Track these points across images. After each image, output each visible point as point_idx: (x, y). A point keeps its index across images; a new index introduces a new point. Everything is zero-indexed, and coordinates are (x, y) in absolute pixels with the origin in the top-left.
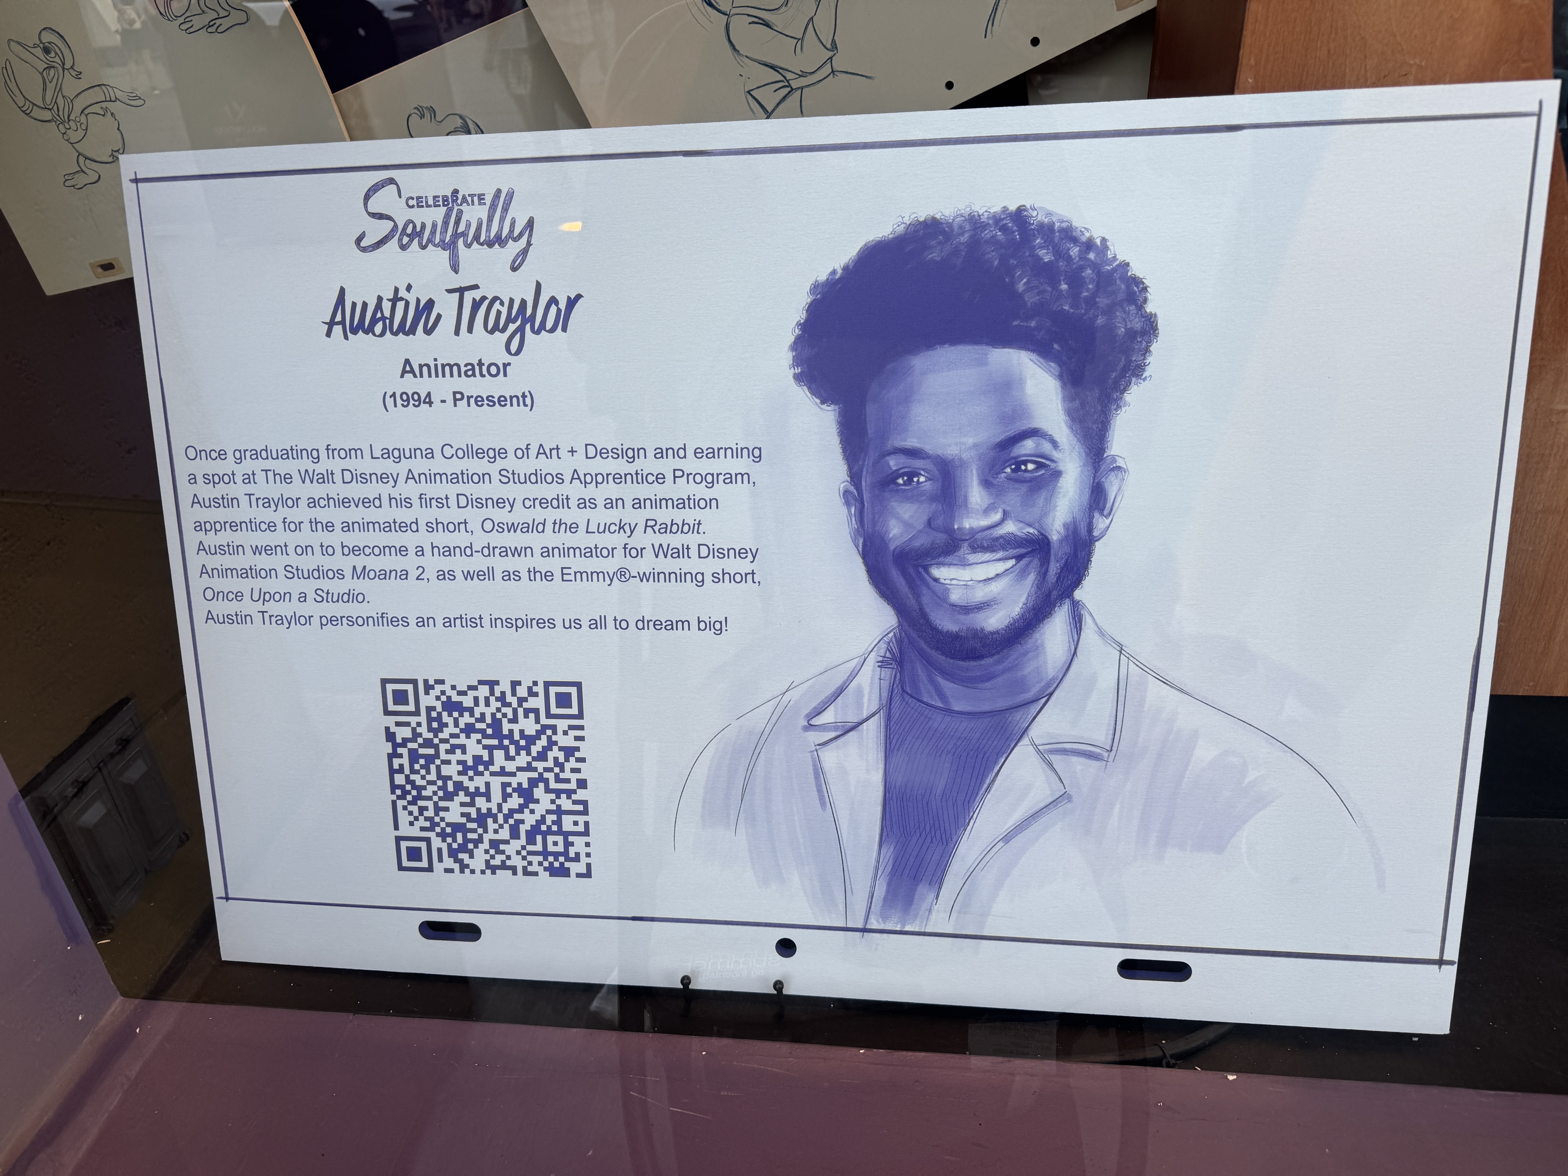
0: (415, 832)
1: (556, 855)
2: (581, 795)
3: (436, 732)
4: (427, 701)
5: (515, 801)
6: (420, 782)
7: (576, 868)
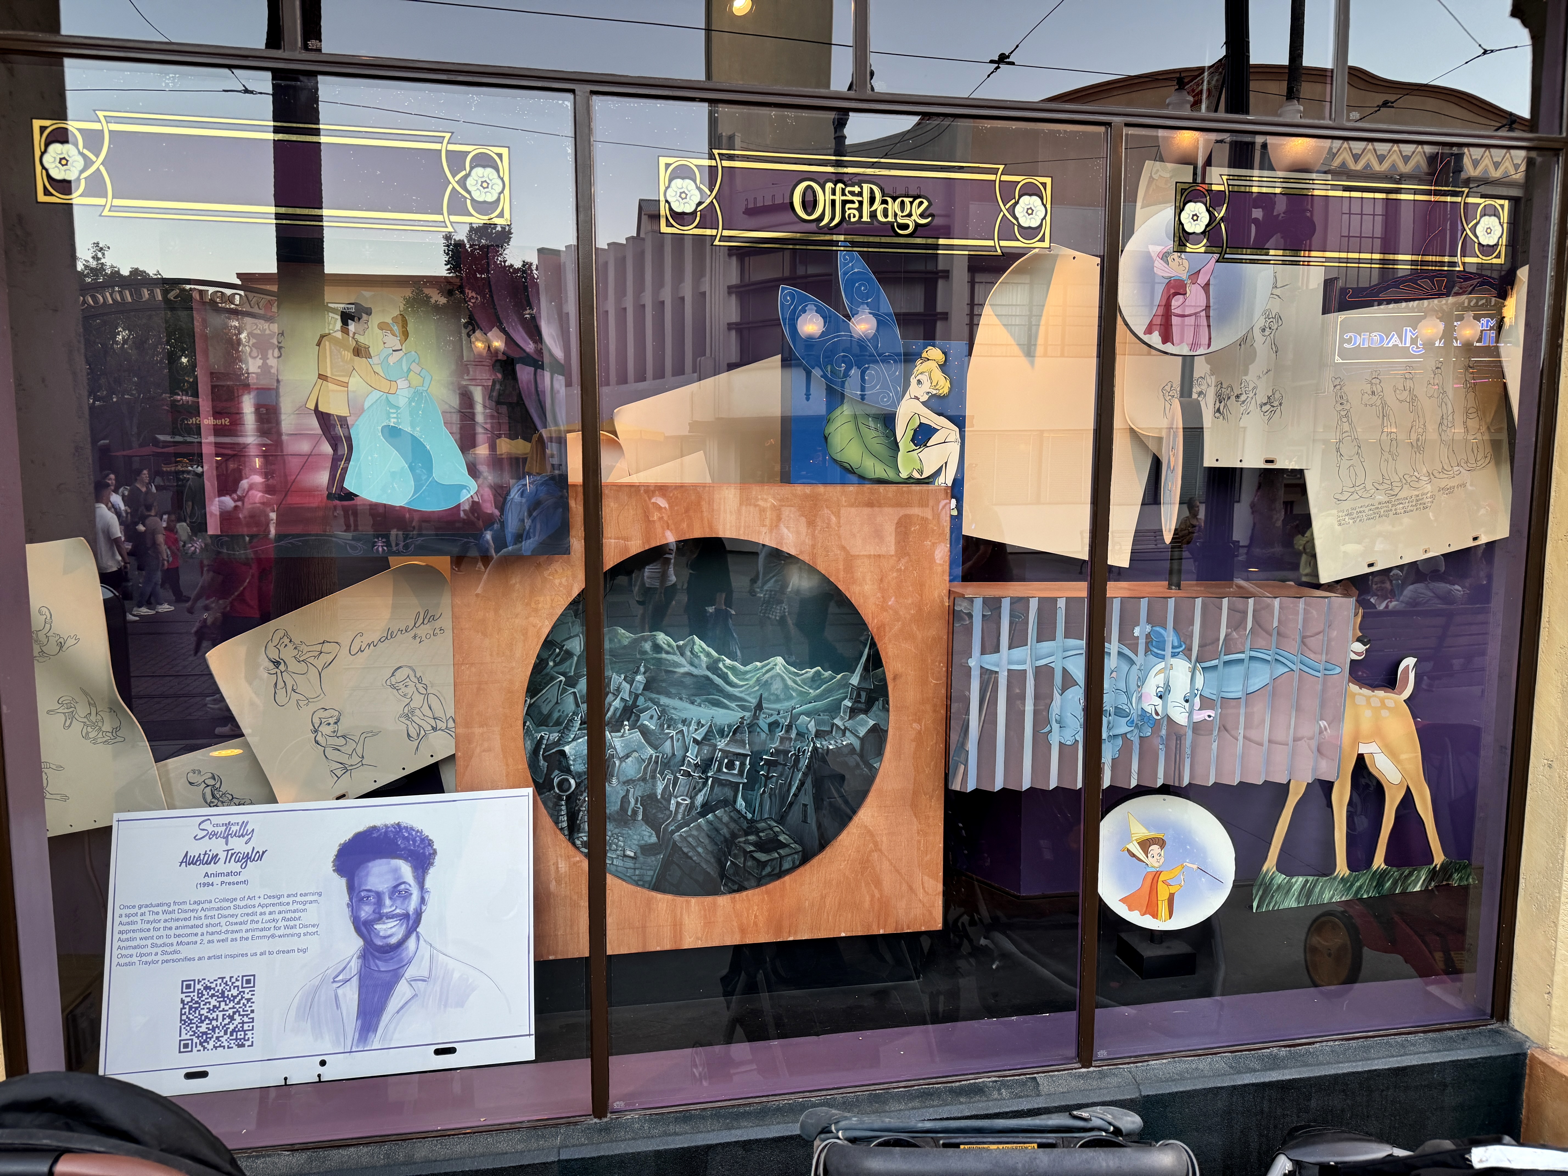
0: (188, 1037)
1: (240, 1039)
2: (252, 1016)
3: (200, 998)
4: (198, 987)
5: (227, 1021)
6: (191, 1017)
7: (247, 1043)
